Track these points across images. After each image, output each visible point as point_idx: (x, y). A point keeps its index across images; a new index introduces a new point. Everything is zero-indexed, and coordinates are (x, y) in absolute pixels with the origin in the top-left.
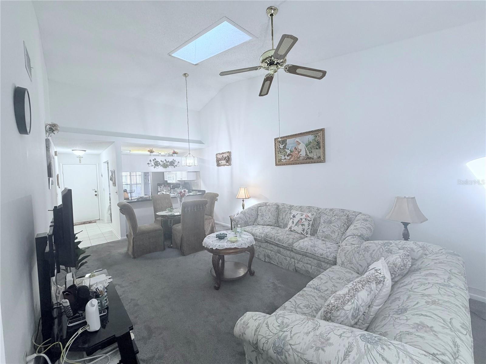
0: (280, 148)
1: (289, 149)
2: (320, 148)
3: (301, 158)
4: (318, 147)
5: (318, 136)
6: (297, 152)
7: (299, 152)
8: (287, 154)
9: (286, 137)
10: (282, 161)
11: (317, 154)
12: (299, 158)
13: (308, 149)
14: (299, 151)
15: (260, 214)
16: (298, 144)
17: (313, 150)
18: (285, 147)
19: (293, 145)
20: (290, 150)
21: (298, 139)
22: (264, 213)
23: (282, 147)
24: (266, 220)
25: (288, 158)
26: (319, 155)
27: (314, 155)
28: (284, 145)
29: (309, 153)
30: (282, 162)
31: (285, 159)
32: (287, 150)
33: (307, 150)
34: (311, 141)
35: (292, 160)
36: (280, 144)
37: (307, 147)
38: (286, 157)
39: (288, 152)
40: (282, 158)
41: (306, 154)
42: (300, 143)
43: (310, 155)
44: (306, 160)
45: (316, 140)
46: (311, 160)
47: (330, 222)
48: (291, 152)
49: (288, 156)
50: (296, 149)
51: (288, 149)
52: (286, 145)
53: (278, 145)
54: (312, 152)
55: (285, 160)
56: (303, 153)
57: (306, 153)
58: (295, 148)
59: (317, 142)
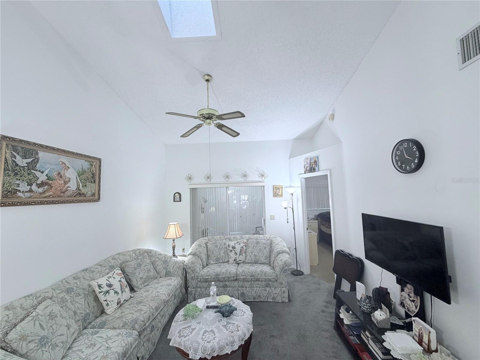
0: (17, 165)
1: (45, 173)
2: (95, 182)
3: (68, 193)
4: (93, 181)
5: (94, 166)
6: (63, 182)
7: (66, 183)
8: (38, 182)
9: (41, 146)
10: (19, 194)
11: (92, 190)
12: (64, 193)
13: (81, 180)
14: (67, 180)
15: (32, 346)
16: (65, 168)
17: (88, 184)
18: (32, 166)
19: (54, 167)
20: (47, 175)
21: (64, 159)
22: (43, 333)
23: (22, 162)
24: (63, 338)
25: (41, 190)
26: (94, 192)
27: (88, 190)
28: (31, 159)
29: (83, 186)
30: (18, 197)
31: (31, 191)
32: (38, 174)
33: (79, 181)
34: (86, 170)
35: (48, 194)
36: (18, 154)
37: (79, 176)
38: (34, 187)
39: (42, 178)
40: (18, 188)
41: (78, 188)
42: (69, 168)
43: (83, 190)
44: (74, 197)
45: (92, 170)
46: (82, 198)
47: (139, 265)
48: (49, 178)
49: (39, 186)
50: (61, 177)
51: (42, 172)
52: (38, 162)
53: (8, 156)
54: (86, 186)
55: (28, 195)
56: (73, 186)
57: (78, 186)
58: (59, 173)
59: (93, 174)
